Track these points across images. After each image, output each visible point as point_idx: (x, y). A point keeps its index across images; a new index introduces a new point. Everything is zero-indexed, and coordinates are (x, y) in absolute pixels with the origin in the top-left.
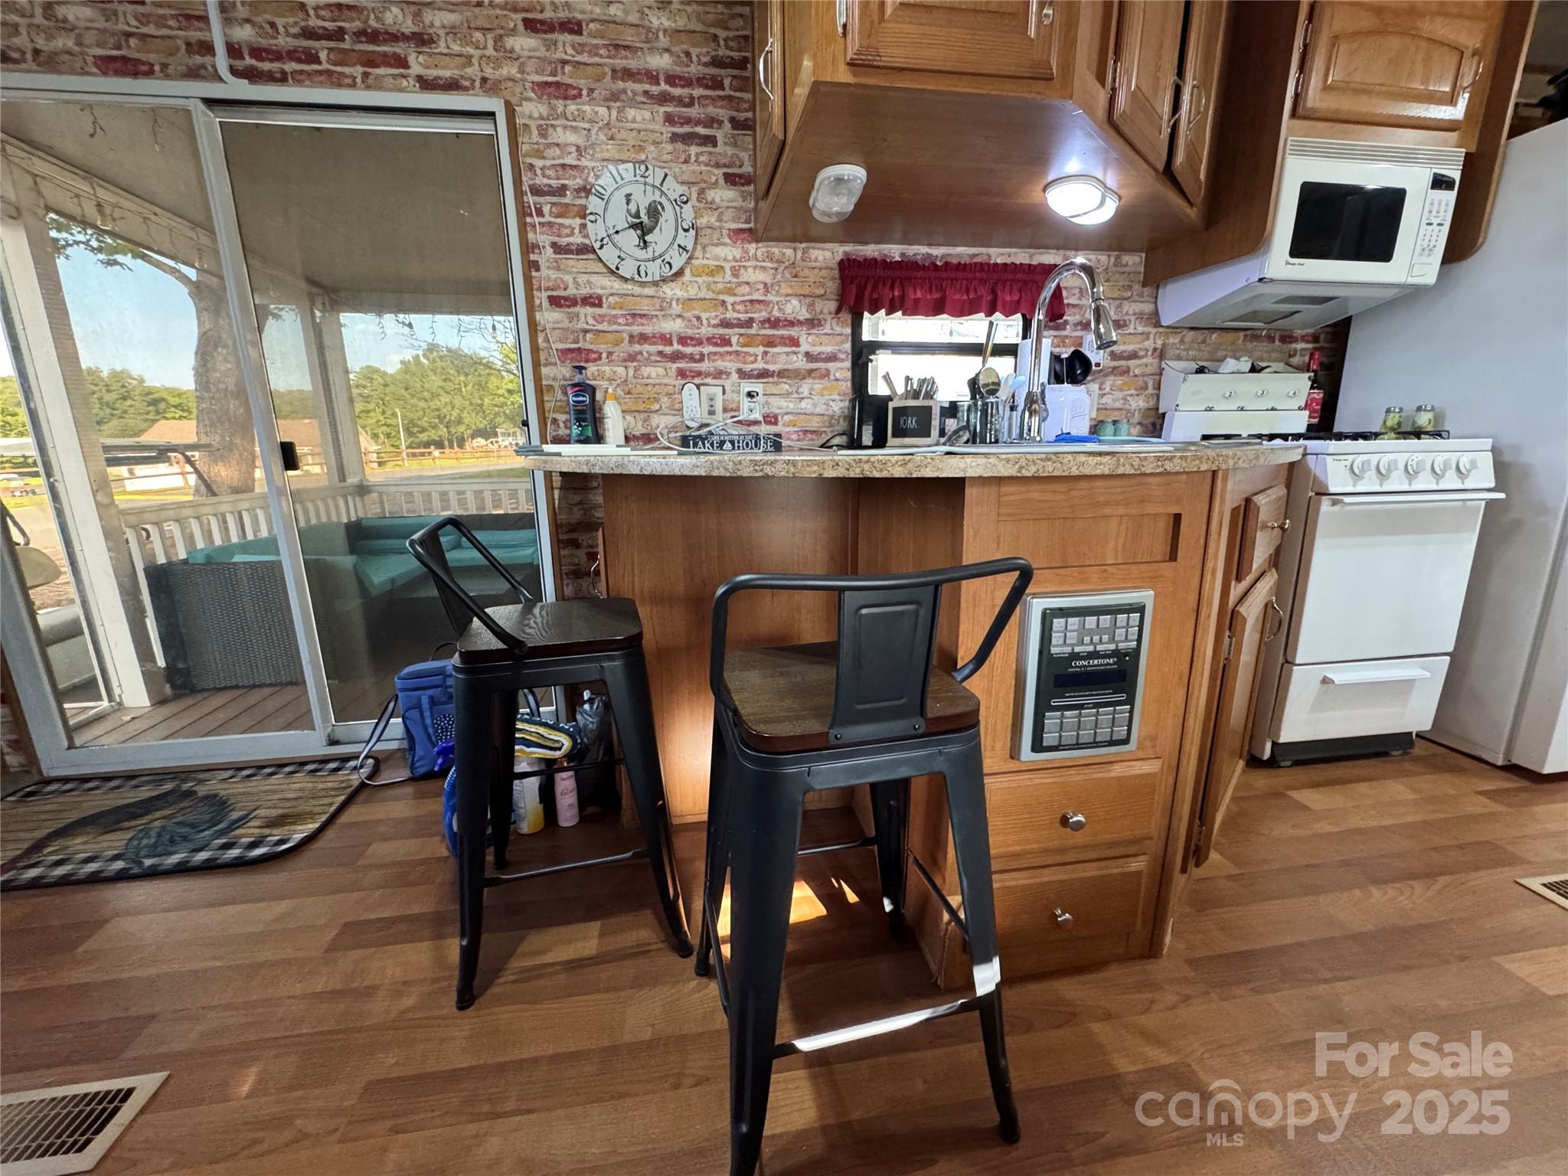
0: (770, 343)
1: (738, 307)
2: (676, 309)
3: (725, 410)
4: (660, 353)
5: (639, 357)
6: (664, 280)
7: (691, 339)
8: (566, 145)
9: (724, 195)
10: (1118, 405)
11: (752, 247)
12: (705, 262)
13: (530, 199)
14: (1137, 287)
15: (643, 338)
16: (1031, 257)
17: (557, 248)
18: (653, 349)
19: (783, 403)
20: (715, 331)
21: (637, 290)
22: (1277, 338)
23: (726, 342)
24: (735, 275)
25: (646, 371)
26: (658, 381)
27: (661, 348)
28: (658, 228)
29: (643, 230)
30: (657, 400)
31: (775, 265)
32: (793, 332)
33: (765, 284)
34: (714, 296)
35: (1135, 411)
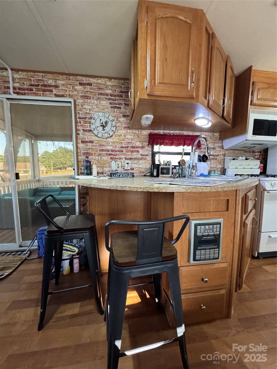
0: (132, 152)
1: (125, 144)
2: (111, 144)
3: (121, 167)
5: (102, 154)
6: (108, 138)
7: (114, 151)
8: (87, 109)
9: (122, 119)
10: (215, 167)
11: (129, 131)
12: (118, 134)
13: (78, 120)
14: (218, 140)
15: (103, 150)
16: (193, 133)
17: (84, 130)
18: (105, 153)
19: (135, 165)
20: (120, 149)
21: (102, 140)
22: (251, 152)
23: (122, 151)
24: (125, 137)
25: (103, 158)
26: (106, 160)
27: (107, 153)
28: (107, 126)
29: (103, 127)
30: (105, 164)
31: (134, 135)
32: (138, 149)
33: (132, 139)
34: (120, 141)
35: (219, 168)
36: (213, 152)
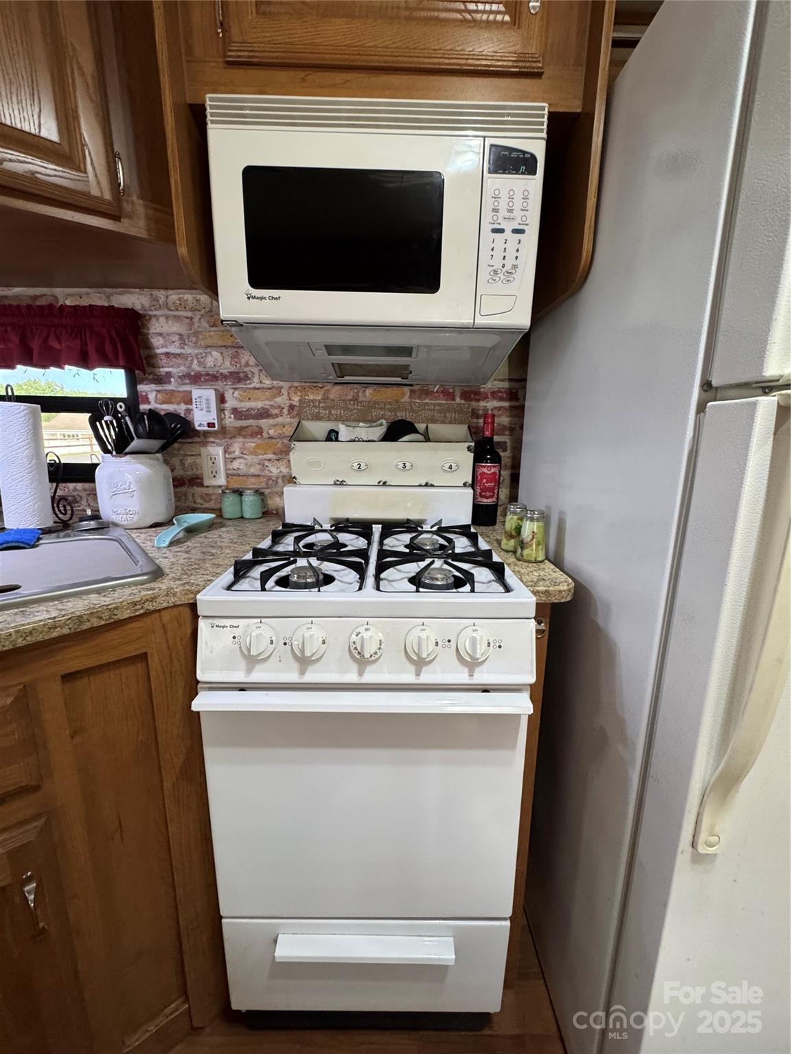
10: (253, 471)
35: (278, 478)
36: (236, 394)
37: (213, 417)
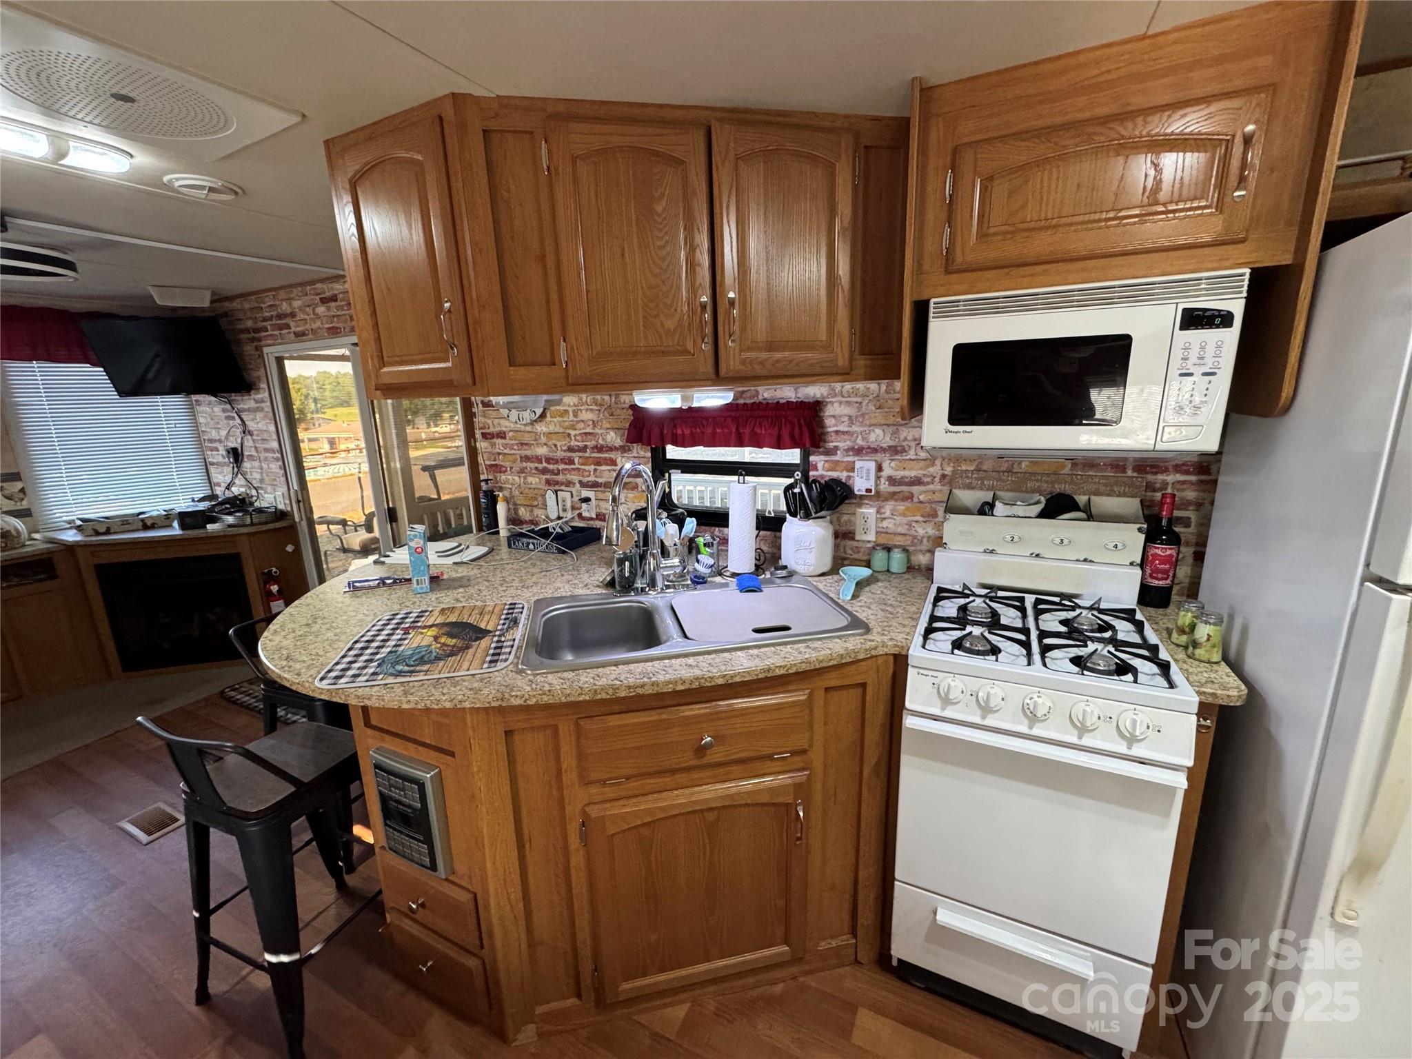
0: (598, 463)
1: (578, 438)
2: (543, 439)
4: (536, 468)
7: (552, 459)
11: (584, 396)
12: (558, 407)
15: (527, 459)
18: (533, 465)
23: (571, 462)
24: (575, 416)
25: (530, 479)
31: (599, 408)
32: (612, 455)
33: (593, 421)
34: (564, 431)
35: (923, 537)
36: (893, 464)
37: (871, 484)
